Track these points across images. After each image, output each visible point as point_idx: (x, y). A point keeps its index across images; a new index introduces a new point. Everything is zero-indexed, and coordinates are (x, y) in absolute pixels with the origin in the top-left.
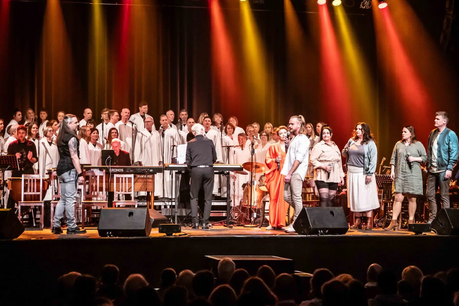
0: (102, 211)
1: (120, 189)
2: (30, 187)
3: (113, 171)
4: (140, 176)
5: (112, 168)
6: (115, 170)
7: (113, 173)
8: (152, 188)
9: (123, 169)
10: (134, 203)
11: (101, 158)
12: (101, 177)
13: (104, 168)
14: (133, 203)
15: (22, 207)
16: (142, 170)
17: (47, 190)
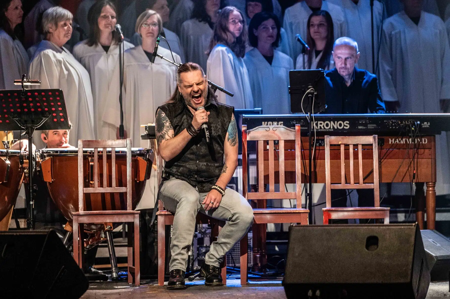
0: (293, 236)
1: (341, 175)
2: (101, 175)
3: (321, 128)
4: (395, 140)
5: (317, 119)
6: (327, 125)
7: (322, 134)
8: (430, 173)
9: (348, 122)
10: (381, 212)
11: (290, 93)
12: (290, 144)
13: (298, 120)
14: (377, 215)
15: (81, 226)
16: (402, 123)
17: (145, 180)
